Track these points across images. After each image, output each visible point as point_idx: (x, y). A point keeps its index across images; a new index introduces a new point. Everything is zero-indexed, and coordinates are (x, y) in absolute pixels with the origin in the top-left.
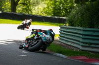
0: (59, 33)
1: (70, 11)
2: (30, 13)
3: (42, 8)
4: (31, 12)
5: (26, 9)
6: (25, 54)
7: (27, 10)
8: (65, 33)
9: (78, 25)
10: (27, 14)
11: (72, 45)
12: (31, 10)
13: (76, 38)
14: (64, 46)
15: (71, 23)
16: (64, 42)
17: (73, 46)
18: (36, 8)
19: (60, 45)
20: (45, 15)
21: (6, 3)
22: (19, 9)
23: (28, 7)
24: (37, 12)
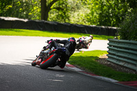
0: (108, 50)
1: (123, 19)
2: (67, 21)
3: (84, 15)
4: (69, 20)
5: (61, 15)
6: (60, 78)
7: (63, 18)
8: (116, 49)
9: (134, 38)
10: (63, 22)
11: (126, 65)
12: (68, 18)
13: (130, 56)
14: (114, 67)
15: (124, 35)
16: (115, 61)
17: (127, 68)
18: (76, 14)
19: (109, 65)
20: (88, 24)
21: (35, 8)
22: (52, 15)
23: (65, 13)
24: (77, 20)
